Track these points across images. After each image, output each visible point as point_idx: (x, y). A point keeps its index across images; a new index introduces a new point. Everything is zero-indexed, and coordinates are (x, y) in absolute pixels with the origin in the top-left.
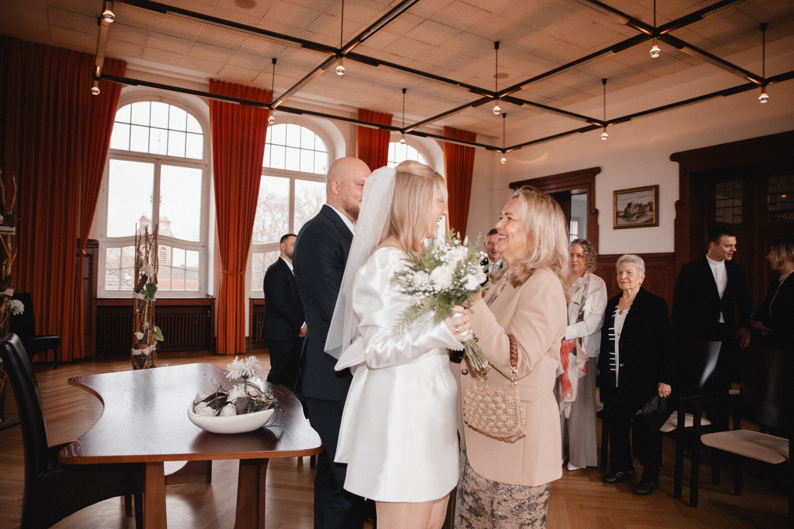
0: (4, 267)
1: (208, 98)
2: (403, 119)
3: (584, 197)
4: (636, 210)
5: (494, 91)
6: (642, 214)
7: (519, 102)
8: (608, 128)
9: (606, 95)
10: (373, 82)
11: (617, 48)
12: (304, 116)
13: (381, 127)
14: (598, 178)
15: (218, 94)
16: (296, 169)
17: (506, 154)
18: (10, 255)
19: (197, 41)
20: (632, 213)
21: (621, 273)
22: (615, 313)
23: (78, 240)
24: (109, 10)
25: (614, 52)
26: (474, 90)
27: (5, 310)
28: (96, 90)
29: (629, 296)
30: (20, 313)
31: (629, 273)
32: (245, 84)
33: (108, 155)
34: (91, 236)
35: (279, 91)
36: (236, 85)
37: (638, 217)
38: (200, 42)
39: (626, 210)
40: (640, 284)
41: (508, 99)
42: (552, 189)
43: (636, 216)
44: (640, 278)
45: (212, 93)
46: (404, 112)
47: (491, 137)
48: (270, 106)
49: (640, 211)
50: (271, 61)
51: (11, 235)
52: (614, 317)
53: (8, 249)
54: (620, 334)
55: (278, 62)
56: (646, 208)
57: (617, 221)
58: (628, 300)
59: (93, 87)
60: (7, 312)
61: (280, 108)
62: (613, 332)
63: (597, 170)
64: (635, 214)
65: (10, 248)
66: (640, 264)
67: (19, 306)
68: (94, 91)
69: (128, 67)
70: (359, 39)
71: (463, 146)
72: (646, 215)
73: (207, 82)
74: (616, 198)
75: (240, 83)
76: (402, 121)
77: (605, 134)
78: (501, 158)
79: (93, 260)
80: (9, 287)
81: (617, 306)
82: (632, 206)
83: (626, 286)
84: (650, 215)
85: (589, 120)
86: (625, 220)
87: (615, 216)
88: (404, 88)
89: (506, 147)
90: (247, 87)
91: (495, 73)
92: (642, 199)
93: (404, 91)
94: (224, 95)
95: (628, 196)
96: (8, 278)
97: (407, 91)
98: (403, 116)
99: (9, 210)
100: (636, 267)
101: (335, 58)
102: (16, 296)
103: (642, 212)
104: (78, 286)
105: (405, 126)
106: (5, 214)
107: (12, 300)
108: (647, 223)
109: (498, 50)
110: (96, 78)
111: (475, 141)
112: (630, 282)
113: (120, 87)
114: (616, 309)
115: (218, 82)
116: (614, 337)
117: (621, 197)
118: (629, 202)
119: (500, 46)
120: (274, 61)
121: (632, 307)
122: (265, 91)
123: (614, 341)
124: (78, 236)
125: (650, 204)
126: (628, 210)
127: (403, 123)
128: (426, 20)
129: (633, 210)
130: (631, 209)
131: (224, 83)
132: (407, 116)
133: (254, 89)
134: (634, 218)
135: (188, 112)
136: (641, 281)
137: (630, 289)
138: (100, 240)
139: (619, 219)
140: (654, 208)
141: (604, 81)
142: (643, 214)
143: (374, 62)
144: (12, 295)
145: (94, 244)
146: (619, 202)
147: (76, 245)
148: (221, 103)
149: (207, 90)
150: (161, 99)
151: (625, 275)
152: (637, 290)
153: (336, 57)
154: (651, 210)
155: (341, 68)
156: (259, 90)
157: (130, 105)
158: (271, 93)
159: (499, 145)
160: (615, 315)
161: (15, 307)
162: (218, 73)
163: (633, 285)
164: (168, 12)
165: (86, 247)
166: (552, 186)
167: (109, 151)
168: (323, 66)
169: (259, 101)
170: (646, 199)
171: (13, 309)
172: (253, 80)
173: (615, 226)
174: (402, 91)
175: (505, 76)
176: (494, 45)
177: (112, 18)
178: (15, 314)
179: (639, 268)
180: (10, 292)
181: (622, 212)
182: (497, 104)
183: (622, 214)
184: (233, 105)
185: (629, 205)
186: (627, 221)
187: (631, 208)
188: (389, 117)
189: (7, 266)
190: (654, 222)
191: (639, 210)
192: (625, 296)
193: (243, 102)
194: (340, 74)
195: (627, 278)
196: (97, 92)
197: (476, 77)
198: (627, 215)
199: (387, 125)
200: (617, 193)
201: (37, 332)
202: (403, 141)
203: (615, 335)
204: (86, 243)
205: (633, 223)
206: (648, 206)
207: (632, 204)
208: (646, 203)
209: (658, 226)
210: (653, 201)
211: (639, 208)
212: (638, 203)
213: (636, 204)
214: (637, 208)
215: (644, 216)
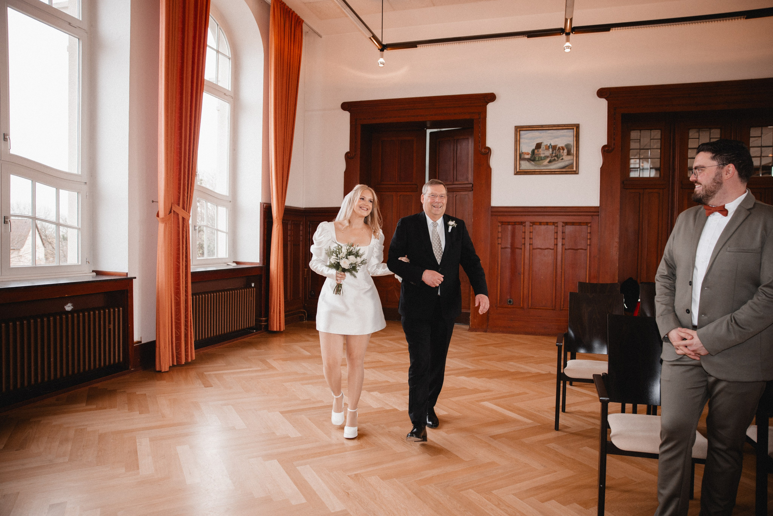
4: (549, 152)
6: (556, 158)
14: (491, 107)
17: (384, 54)
20: (543, 155)
37: (550, 162)
39: (533, 151)
43: (548, 160)
49: (554, 155)
56: (562, 151)
57: (520, 164)
63: (491, 97)
64: (546, 157)
74: (519, 135)
82: (543, 146)
86: (533, 165)
87: (517, 158)
92: (556, 140)
95: (536, 134)
103: (557, 156)
108: (564, 170)
117: (525, 135)
118: (538, 141)
125: (568, 147)
126: (536, 151)
129: (543, 153)
134: (546, 162)
139: (523, 162)
140: (573, 151)
142: (558, 158)
146: (522, 140)
154: (569, 153)
170: (561, 139)
173: (518, 170)
181: (528, 154)
183: (527, 156)
185: (538, 146)
186: (535, 166)
187: (540, 150)
190: (575, 169)
198: (534, 157)
200: (519, 129)
205: (543, 168)
206: (565, 148)
207: (543, 145)
208: (563, 145)
209: (578, 174)
210: (572, 143)
211: (553, 151)
212: (550, 144)
213: (549, 145)
214: (549, 150)
215: (560, 161)
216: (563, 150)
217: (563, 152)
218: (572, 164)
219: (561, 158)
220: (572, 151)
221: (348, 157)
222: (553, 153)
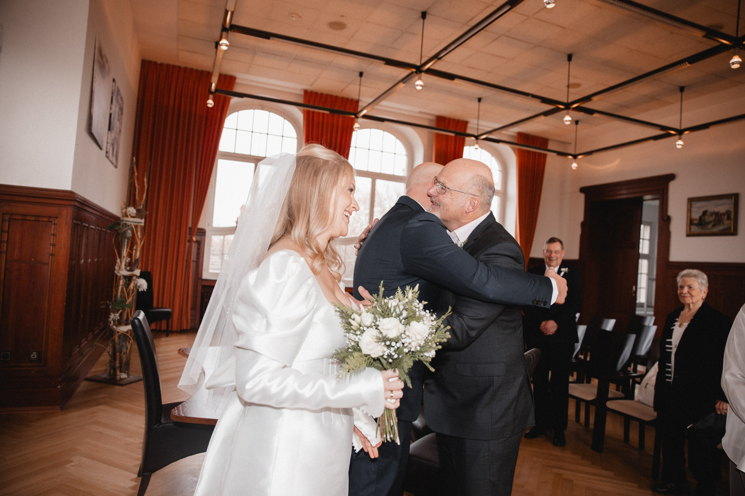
0: (134, 251)
1: (302, 108)
2: (478, 125)
3: (657, 203)
4: (712, 218)
5: (566, 101)
7: (591, 112)
8: (683, 136)
9: (683, 103)
10: (451, 92)
11: (693, 59)
12: (386, 123)
13: (457, 134)
14: (672, 184)
15: (311, 104)
16: (377, 170)
17: (577, 160)
18: (139, 242)
19: (295, 59)
20: (707, 221)
21: (682, 287)
22: (674, 325)
23: (190, 228)
24: (225, 39)
25: (690, 63)
26: (545, 100)
27: (134, 287)
28: (210, 103)
29: (690, 309)
30: (144, 290)
31: (690, 287)
32: (335, 94)
33: (217, 156)
34: (200, 225)
35: (365, 100)
36: (327, 96)
37: (713, 226)
38: (297, 59)
39: (700, 217)
40: (702, 299)
41: (579, 109)
42: (623, 194)
43: (711, 224)
44: (703, 292)
45: (306, 103)
46: (478, 118)
47: (563, 143)
48: (356, 115)
49: (716, 220)
50: (358, 74)
51: (141, 226)
52: (673, 329)
53: (138, 236)
54: (677, 346)
55: (364, 75)
56: (723, 217)
57: (690, 229)
58: (689, 314)
59: (208, 99)
60: (135, 289)
61: (365, 117)
62: (670, 343)
63: (671, 177)
64: (710, 222)
65: (140, 236)
66: (703, 279)
67: (143, 284)
68: (209, 104)
69: (237, 81)
70: (437, 57)
71: (536, 153)
72: (723, 223)
73: (302, 93)
74: (691, 205)
75: (330, 93)
76: (476, 127)
77: (680, 142)
78: (572, 163)
79: (200, 245)
80: (137, 268)
81: (677, 319)
82: (708, 214)
83: (688, 300)
84: (727, 223)
85: (663, 128)
86: (700, 228)
87: (689, 223)
88: (479, 97)
89: (577, 152)
90: (337, 97)
91: (566, 84)
92: (719, 207)
93: (480, 100)
94: (316, 105)
95: (703, 203)
96: (137, 261)
97: (482, 101)
98: (478, 122)
99: (140, 205)
100: (698, 282)
101: (414, 74)
102: (142, 276)
103: (718, 221)
104: (188, 267)
105: (480, 133)
106: (137, 208)
107: (139, 278)
108: (724, 232)
109: (571, 62)
110: (211, 93)
111: (547, 146)
112: (692, 296)
113: (230, 99)
114: (676, 321)
115: (312, 93)
116: (671, 348)
117: (696, 205)
118: (704, 209)
119: (573, 58)
120: (361, 74)
121: (692, 321)
122: (352, 100)
123: (671, 353)
124: (190, 225)
125: (728, 213)
126: (703, 218)
127: (478, 129)
128: (501, 36)
129: (708, 218)
130: (706, 217)
131: (316, 93)
132: (481, 122)
133: (343, 98)
134: (710, 226)
135: (285, 118)
136: (704, 296)
137: (693, 303)
138: (207, 229)
139: (692, 227)
140: (732, 216)
141: (682, 89)
142: (720, 223)
143: (451, 77)
144: (138, 274)
145: (202, 232)
146: (693, 209)
147: (188, 233)
148: (313, 112)
149: (301, 101)
150: (263, 108)
151: (686, 290)
152: (700, 304)
153: (416, 72)
154: (729, 218)
155: (419, 82)
156: (347, 99)
157: (236, 113)
158: (357, 102)
159: (571, 151)
160: (674, 327)
161: (141, 285)
162: (311, 85)
163: (695, 300)
164: (271, 38)
165: (197, 235)
166: (623, 192)
167: (218, 153)
168: (404, 80)
169: (347, 110)
170: (722, 207)
171: (139, 287)
172: (342, 91)
173: (688, 233)
174: (477, 100)
175: (578, 85)
176: (566, 58)
177: (227, 45)
178: (140, 290)
179: (701, 283)
180: (137, 272)
181: (696, 220)
182: (568, 114)
183: (696, 222)
184: (324, 114)
185: (705, 213)
186: (702, 229)
188: (465, 124)
189: (136, 250)
190: (732, 231)
191: (715, 218)
192: (686, 310)
193: (331, 111)
194: (419, 88)
195: (689, 292)
196: (211, 104)
197: (549, 87)
198: (701, 223)
199: (462, 132)
200: (691, 201)
201: (155, 304)
202: (477, 146)
203: (673, 346)
204: (196, 231)
205: (707, 231)
206: (725, 214)
208: (724, 212)
209: (737, 235)
210: (731, 210)
213: (713, 212)
214: (713, 216)
221: (583, 225)
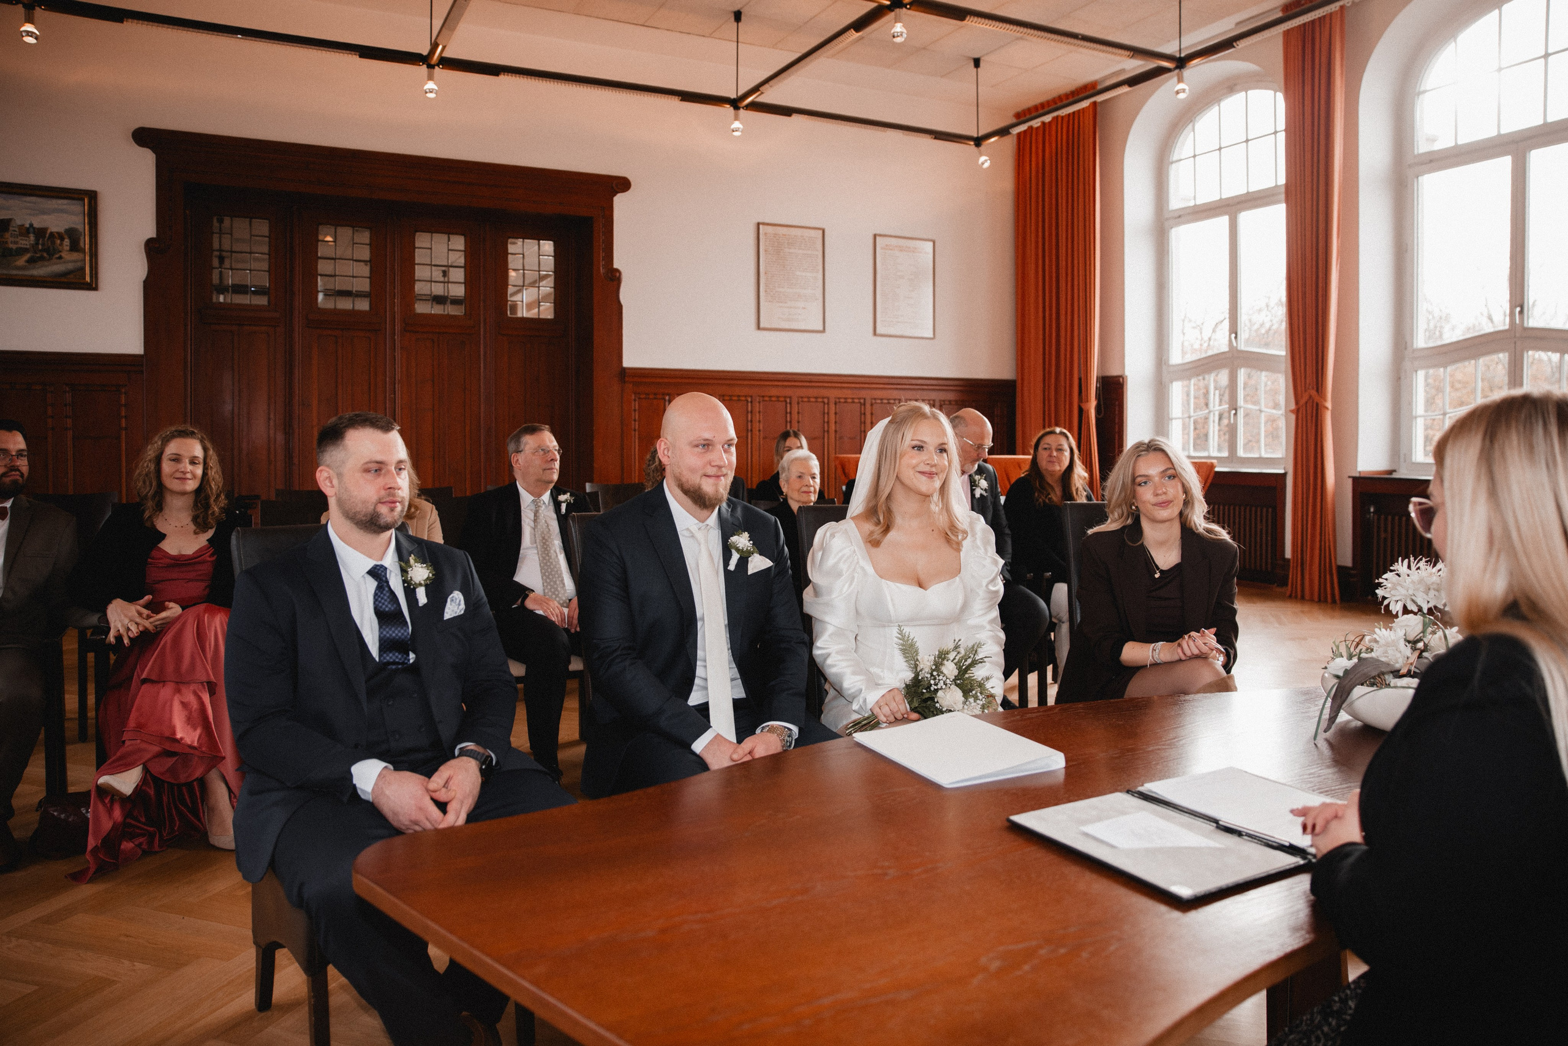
4: (28, 242)
6: (45, 254)
20: (14, 246)
37: (32, 261)
43: (27, 256)
49: (40, 247)
56: (58, 241)
64: (21, 251)
72: (60, 258)
77: (32, 29)
82: (13, 227)
92: (47, 217)
103: (47, 250)
108: (63, 279)
125: (73, 235)
129: (13, 241)
130: (10, 238)
134: (21, 261)
140: (85, 243)
142: (51, 255)
154: (75, 247)
170: (58, 218)
187: (7, 232)
190: (88, 279)
205: (14, 273)
206: (66, 236)
207: (13, 224)
208: (61, 230)
209: (96, 289)
210: (80, 227)
211: (37, 240)
212: (31, 225)
213: (28, 226)
214: (29, 237)
215: (54, 260)
216: (62, 239)
217: (61, 244)
218: (83, 269)
219: (57, 256)
220: (82, 245)
222: (37, 244)
